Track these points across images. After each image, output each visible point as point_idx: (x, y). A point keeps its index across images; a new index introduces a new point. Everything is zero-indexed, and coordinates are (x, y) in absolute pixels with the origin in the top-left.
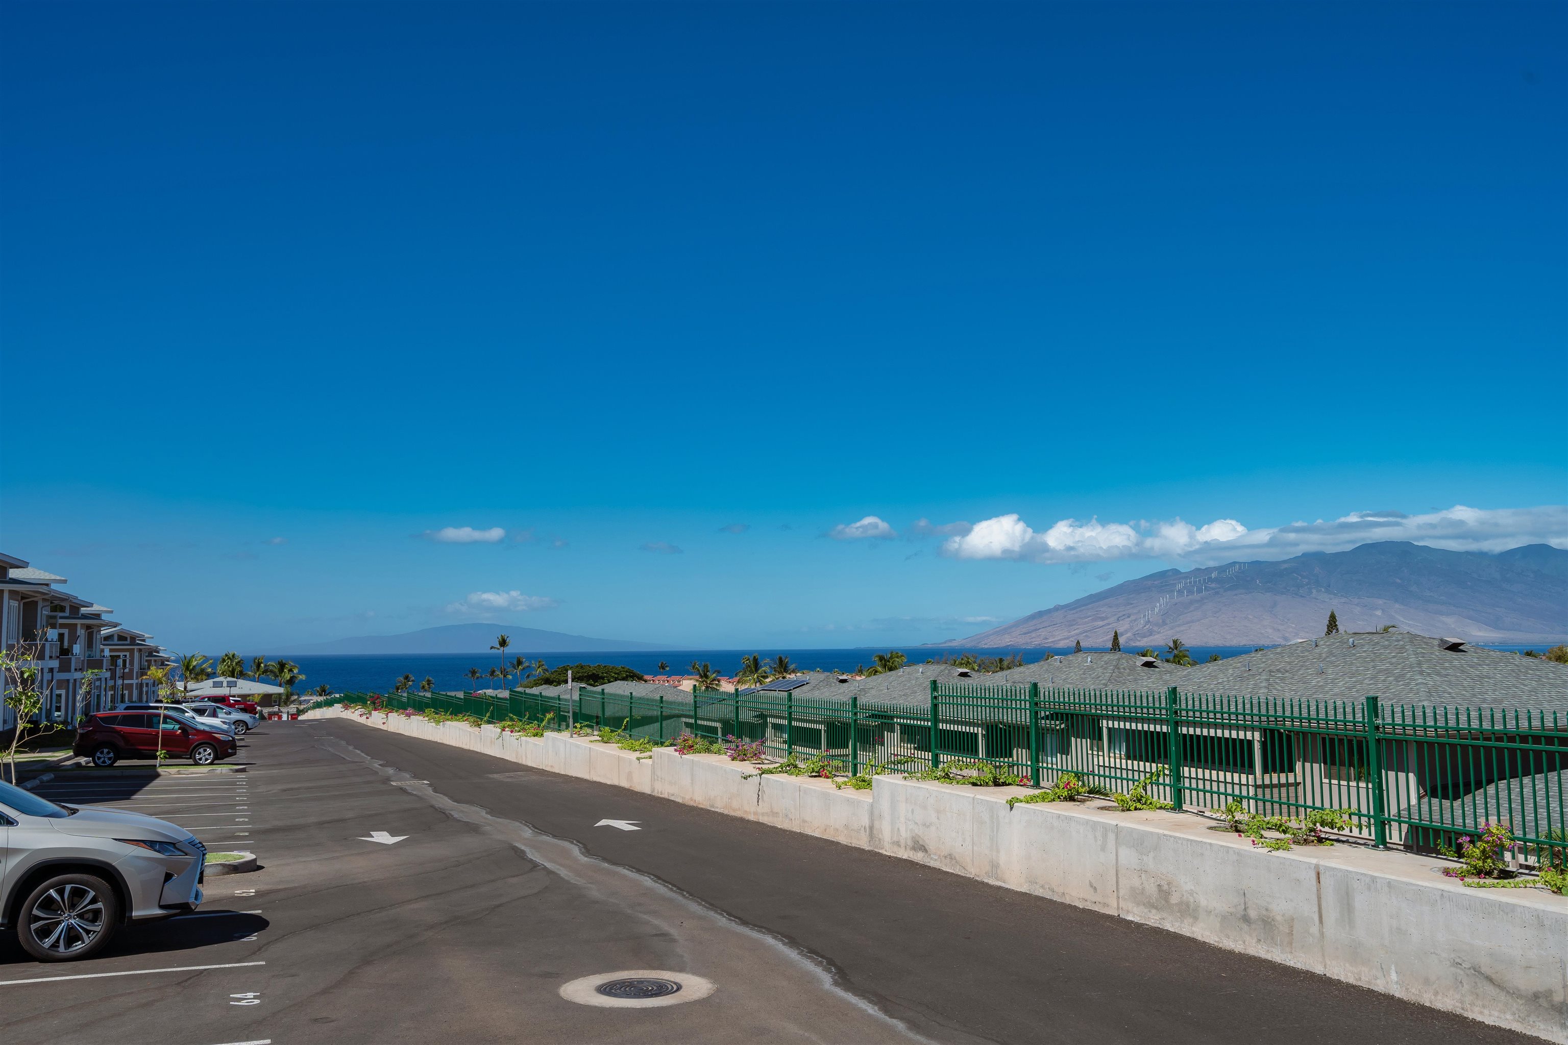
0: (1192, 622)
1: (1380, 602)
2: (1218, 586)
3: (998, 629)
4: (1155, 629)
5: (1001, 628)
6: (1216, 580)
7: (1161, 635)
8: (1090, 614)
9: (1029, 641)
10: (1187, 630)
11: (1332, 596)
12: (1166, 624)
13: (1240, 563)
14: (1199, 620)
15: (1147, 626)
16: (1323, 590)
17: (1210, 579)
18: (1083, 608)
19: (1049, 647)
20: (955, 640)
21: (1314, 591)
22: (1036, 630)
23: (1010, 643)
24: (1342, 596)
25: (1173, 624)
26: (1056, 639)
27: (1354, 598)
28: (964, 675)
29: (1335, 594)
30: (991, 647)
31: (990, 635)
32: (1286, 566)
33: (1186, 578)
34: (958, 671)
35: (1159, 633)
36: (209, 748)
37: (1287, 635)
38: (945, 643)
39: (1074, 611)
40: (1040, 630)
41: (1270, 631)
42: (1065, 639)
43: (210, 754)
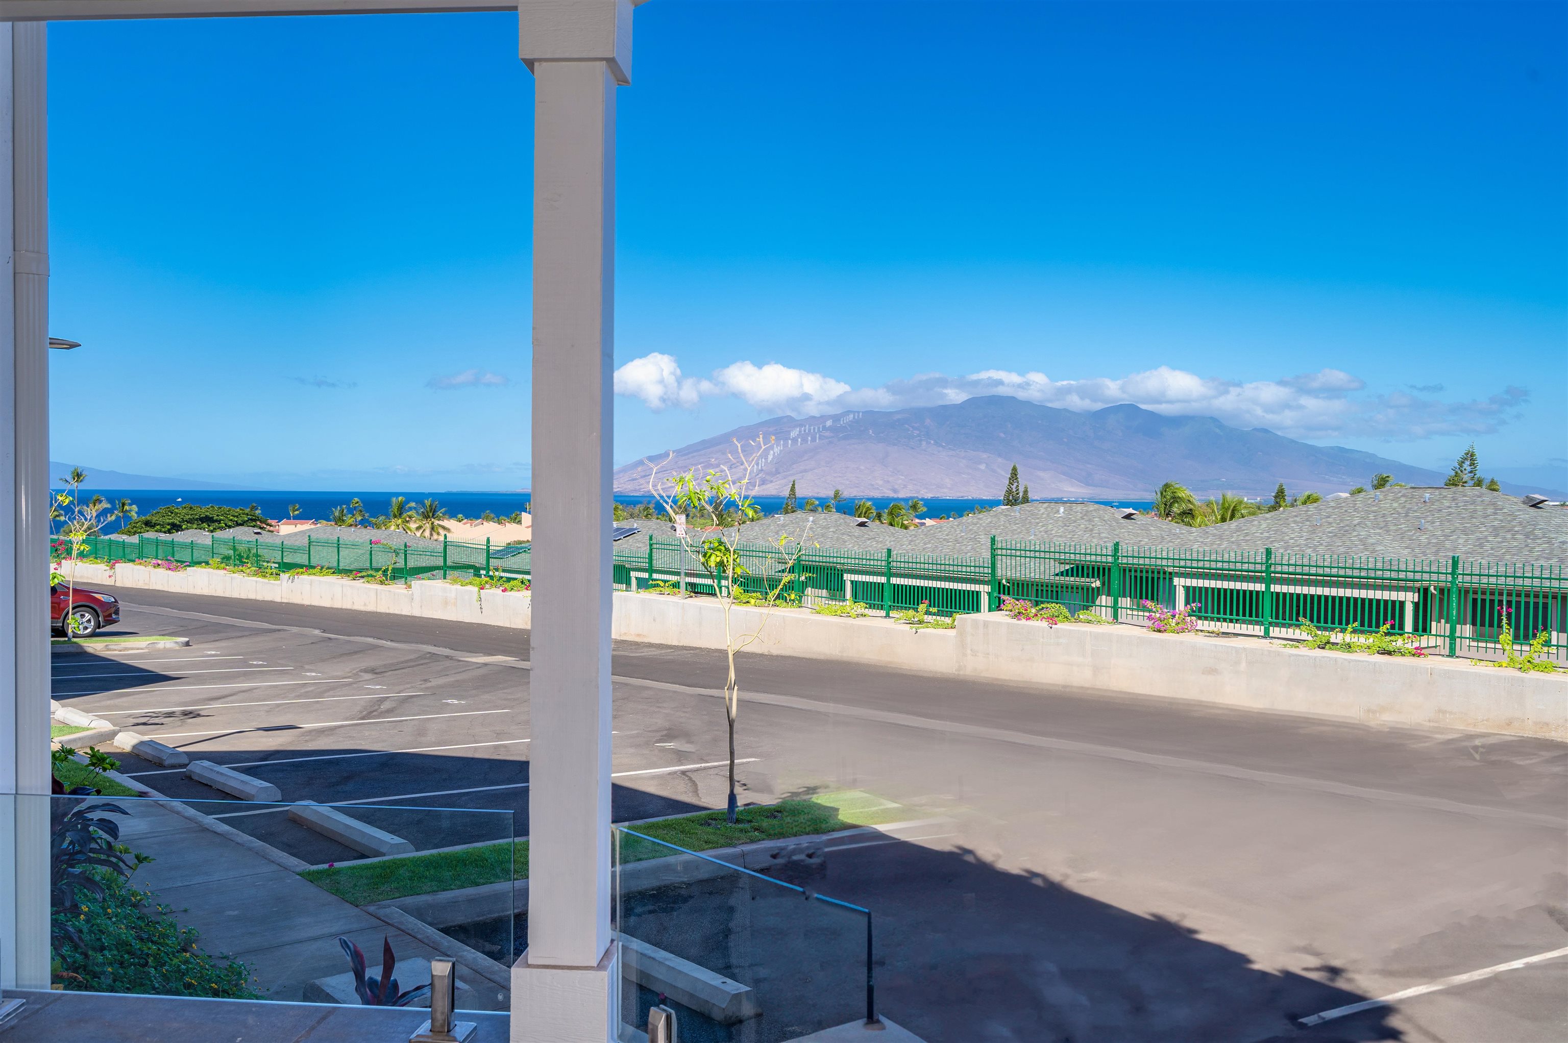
0: (805, 471)
1: (985, 456)
2: (832, 434)
4: (768, 478)
6: (830, 429)
7: (773, 484)
8: (702, 460)
10: (800, 479)
11: (941, 449)
12: (779, 473)
13: (854, 412)
14: (811, 470)
15: (760, 475)
16: (932, 442)
17: (824, 428)
18: (695, 454)
21: (924, 443)
22: (645, 476)
24: (950, 449)
25: (785, 473)
27: (961, 451)
28: (862, 525)
29: (943, 446)
32: (899, 416)
33: (801, 425)
34: (858, 521)
35: (771, 482)
36: (88, 613)
37: (896, 487)
39: (686, 457)
41: (880, 482)
43: (89, 621)
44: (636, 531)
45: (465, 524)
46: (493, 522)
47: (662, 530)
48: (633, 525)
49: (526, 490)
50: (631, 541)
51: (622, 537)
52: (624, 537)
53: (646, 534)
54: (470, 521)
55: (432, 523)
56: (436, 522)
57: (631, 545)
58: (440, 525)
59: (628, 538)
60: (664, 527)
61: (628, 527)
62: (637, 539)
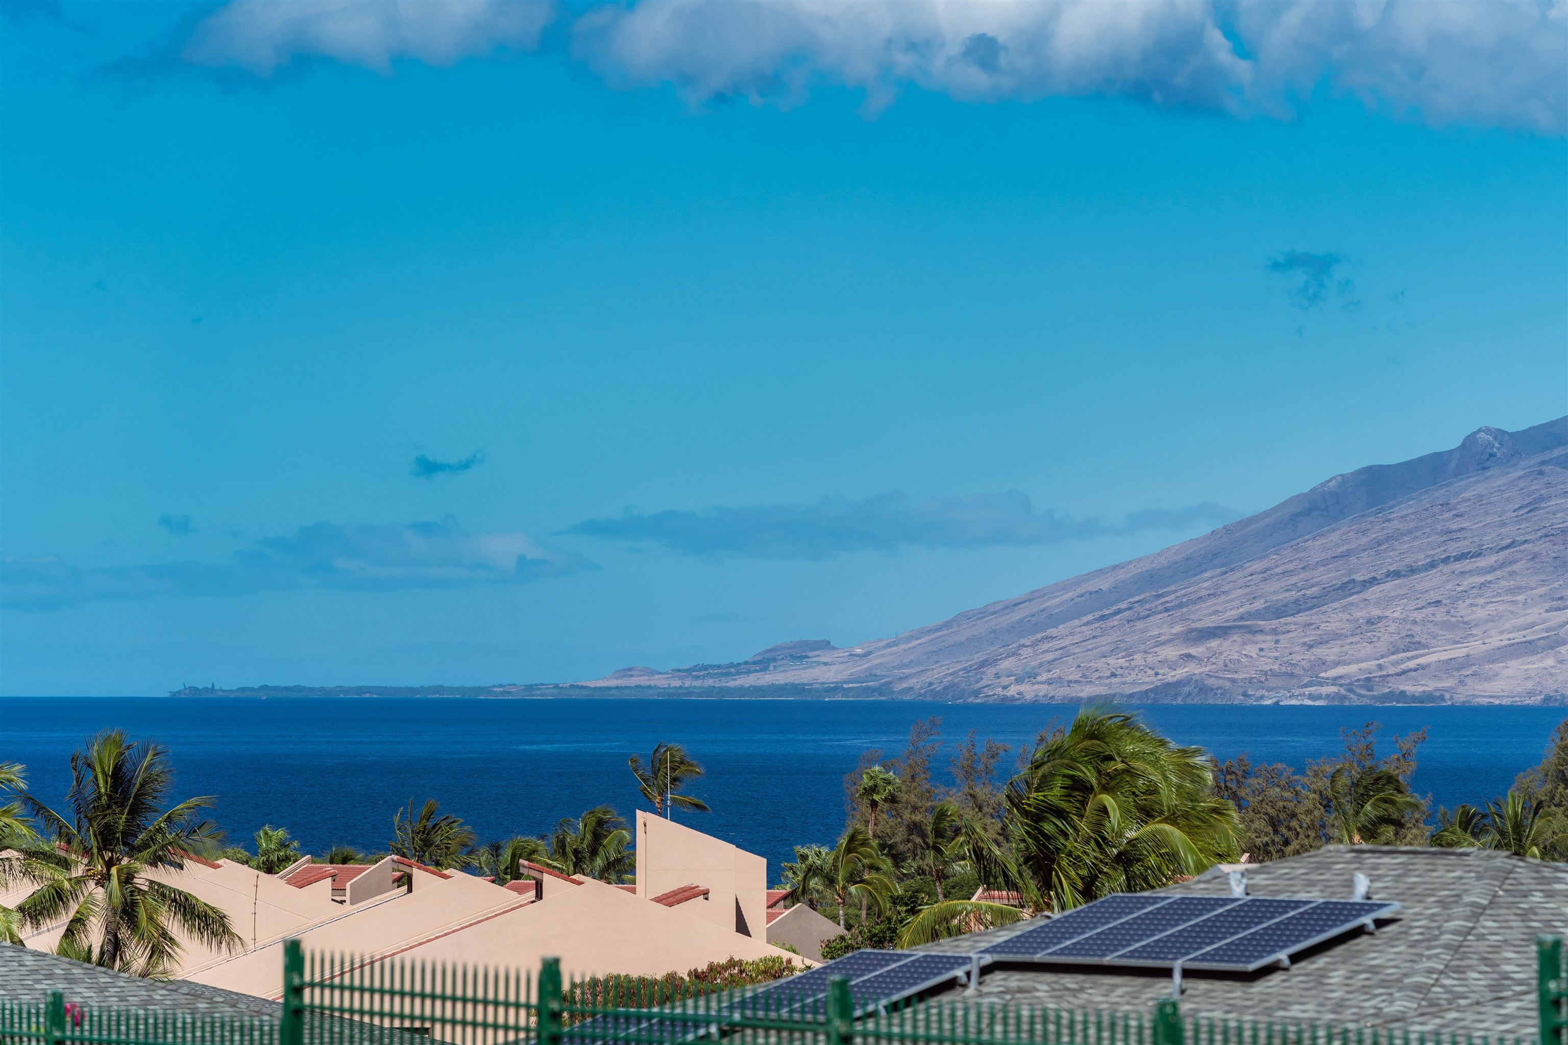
3: (1105, 584)
5: (1122, 575)
9: (1302, 657)
19: (1429, 697)
20: (826, 645)
22: (1347, 588)
23: (1180, 673)
26: (1475, 647)
30: (1061, 693)
31: (1055, 620)
38: (764, 662)
40: (1373, 593)
42: (1528, 648)
44: (1367, 920)
45: (301, 882)
46: (467, 868)
47: (1525, 916)
48: (1350, 884)
49: (643, 681)
50: (1336, 977)
51: (1282, 956)
52: (1295, 958)
53: (1430, 939)
54: (329, 868)
55: (128, 878)
56: (146, 875)
57: (1340, 1005)
58: (161, 892)
59: (1321, 961)
60: (1537, 897)
61: (1316, 896)
62: (1374, 970)
